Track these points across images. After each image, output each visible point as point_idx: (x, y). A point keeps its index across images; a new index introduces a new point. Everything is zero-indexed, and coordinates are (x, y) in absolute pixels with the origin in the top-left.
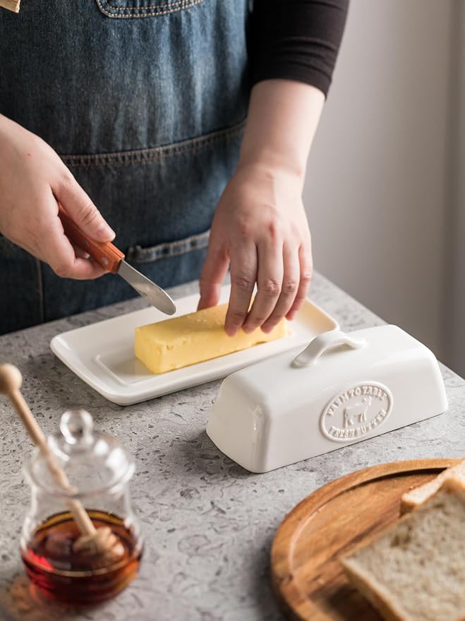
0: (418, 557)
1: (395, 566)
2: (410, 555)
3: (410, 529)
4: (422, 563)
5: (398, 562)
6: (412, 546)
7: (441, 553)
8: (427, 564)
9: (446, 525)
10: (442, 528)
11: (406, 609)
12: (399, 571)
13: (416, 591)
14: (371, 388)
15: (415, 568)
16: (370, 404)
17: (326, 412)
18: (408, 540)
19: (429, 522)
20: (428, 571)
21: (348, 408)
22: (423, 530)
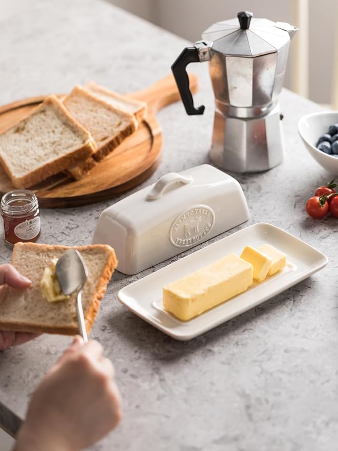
0: (26, 138)
1: (13, 143)
2: (22, 137)
3: (26, 123)
4: (27, 141)
5: (15, 141)
6: (24, 132)
7: (37, 136)
8: (30, 141)
9: (44, 121)
10: (42, 122)
11: (13, 163)
12: (15, 145)
13: (20, 155)
14: (200, 210)
15: (24, 144)
16: (200, 220)
17: (172, 229)
18: (23, 129)
19: (36, 120)
20: (30, 145)
21: (186, 224)
22: (32, 124)
